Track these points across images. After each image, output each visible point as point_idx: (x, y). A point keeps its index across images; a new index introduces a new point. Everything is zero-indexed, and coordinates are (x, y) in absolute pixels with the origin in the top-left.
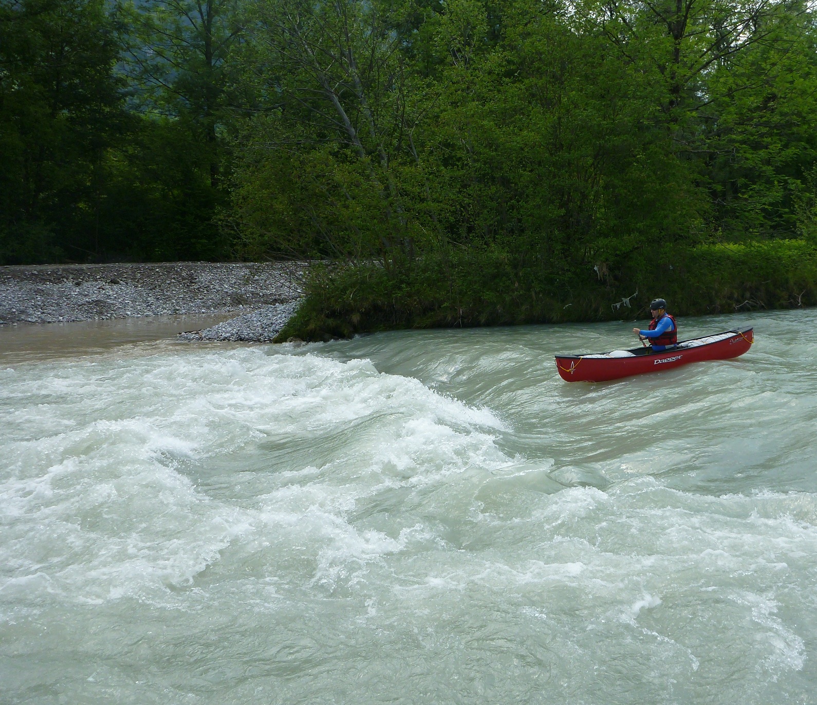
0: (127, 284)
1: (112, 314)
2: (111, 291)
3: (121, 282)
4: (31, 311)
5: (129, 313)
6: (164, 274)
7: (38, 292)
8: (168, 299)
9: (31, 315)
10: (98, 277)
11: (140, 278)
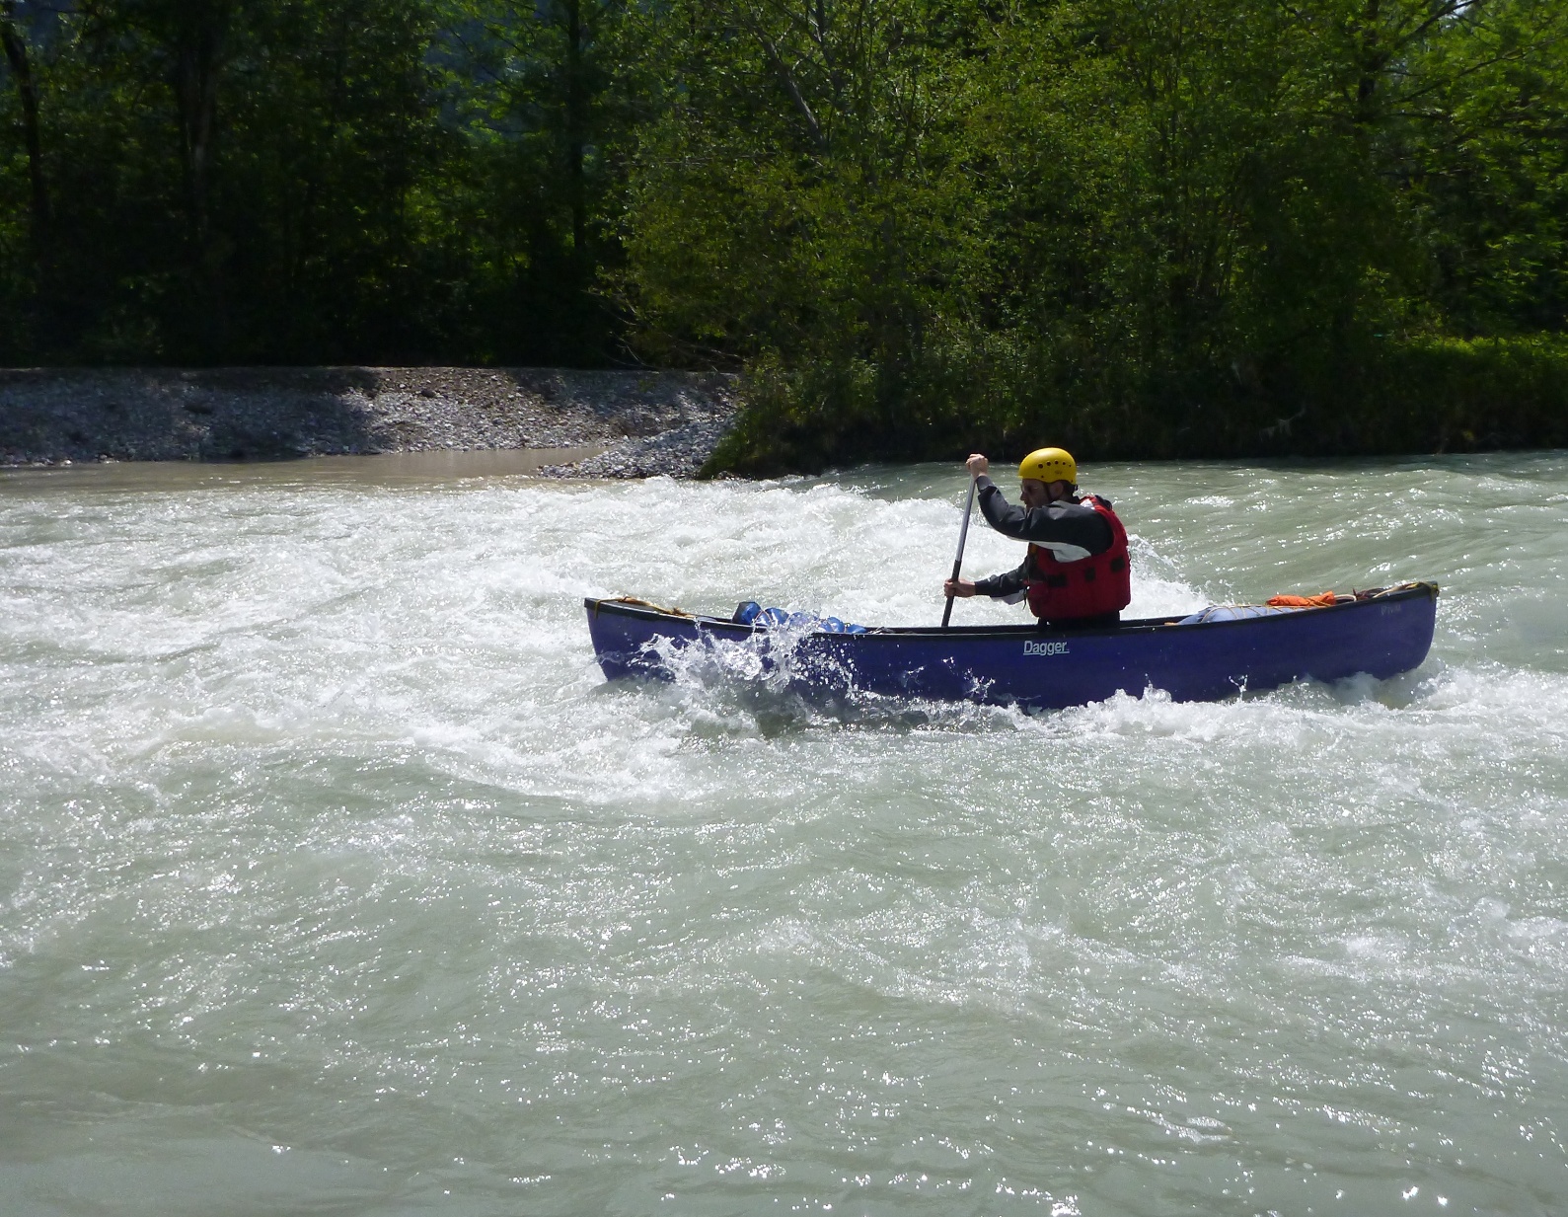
0: (446, 397)
1: (424, 444)
2: (424, 408)
3: (438, 395)
4: (300, 435)
5: (451, 443)
6: (504, 384)
7: (310, 406)
8: (512, 423)
9: (301, 441)
10: (402, 386)
11: (467, 390)
